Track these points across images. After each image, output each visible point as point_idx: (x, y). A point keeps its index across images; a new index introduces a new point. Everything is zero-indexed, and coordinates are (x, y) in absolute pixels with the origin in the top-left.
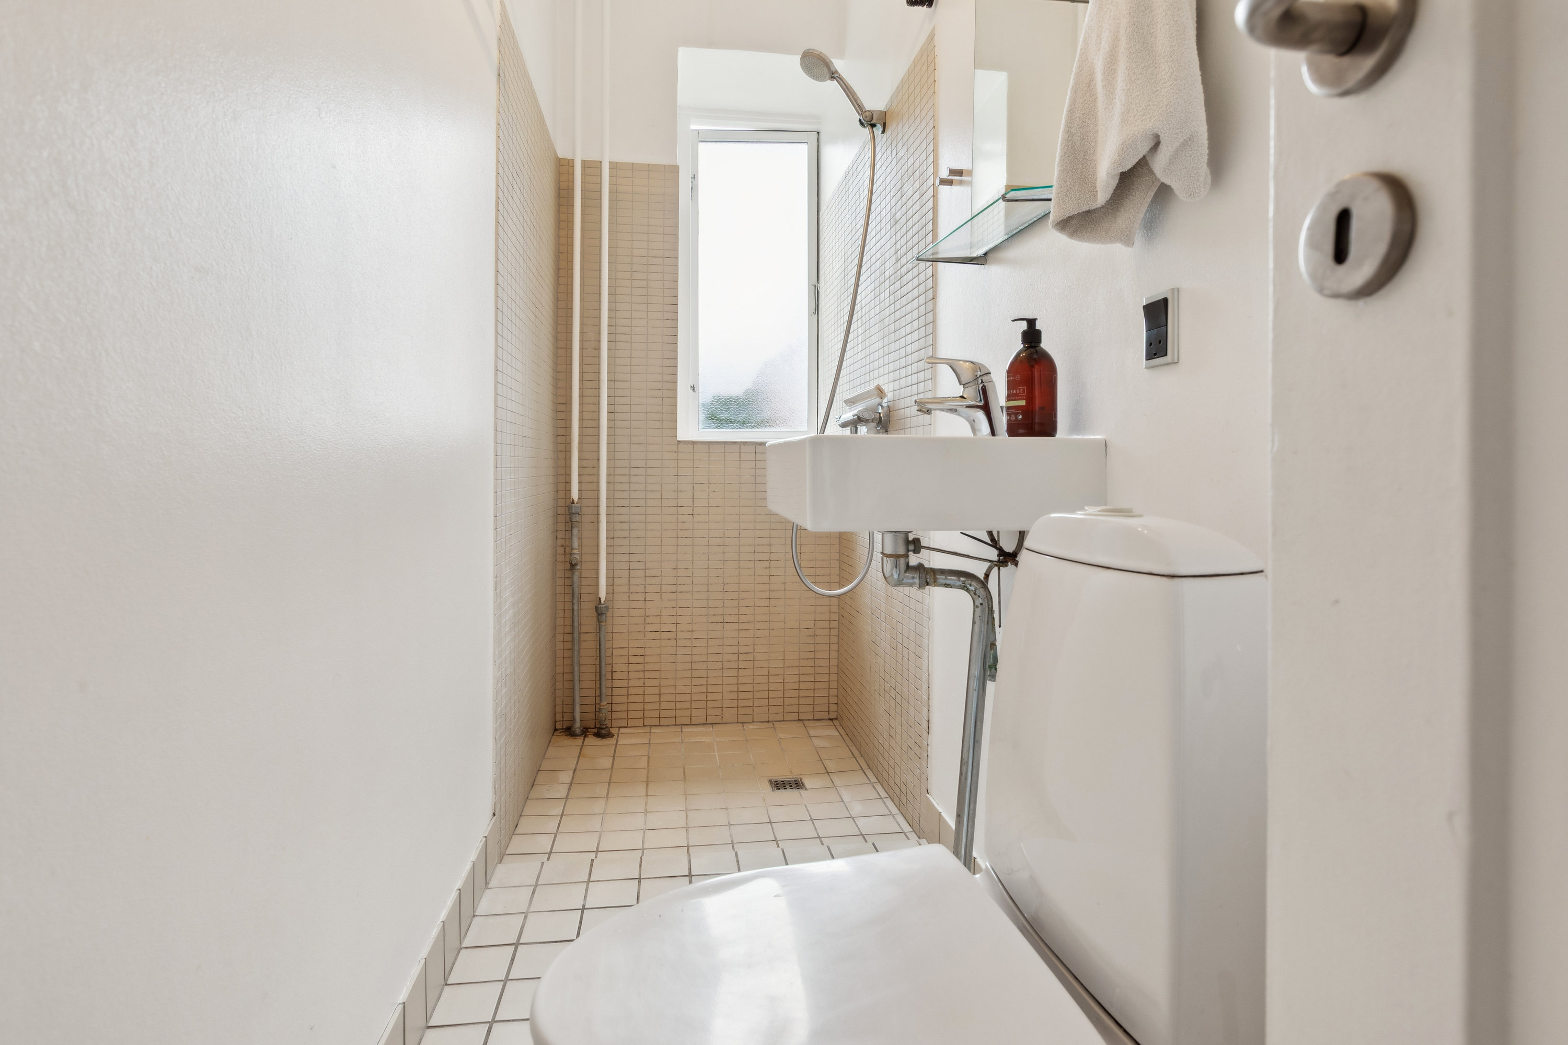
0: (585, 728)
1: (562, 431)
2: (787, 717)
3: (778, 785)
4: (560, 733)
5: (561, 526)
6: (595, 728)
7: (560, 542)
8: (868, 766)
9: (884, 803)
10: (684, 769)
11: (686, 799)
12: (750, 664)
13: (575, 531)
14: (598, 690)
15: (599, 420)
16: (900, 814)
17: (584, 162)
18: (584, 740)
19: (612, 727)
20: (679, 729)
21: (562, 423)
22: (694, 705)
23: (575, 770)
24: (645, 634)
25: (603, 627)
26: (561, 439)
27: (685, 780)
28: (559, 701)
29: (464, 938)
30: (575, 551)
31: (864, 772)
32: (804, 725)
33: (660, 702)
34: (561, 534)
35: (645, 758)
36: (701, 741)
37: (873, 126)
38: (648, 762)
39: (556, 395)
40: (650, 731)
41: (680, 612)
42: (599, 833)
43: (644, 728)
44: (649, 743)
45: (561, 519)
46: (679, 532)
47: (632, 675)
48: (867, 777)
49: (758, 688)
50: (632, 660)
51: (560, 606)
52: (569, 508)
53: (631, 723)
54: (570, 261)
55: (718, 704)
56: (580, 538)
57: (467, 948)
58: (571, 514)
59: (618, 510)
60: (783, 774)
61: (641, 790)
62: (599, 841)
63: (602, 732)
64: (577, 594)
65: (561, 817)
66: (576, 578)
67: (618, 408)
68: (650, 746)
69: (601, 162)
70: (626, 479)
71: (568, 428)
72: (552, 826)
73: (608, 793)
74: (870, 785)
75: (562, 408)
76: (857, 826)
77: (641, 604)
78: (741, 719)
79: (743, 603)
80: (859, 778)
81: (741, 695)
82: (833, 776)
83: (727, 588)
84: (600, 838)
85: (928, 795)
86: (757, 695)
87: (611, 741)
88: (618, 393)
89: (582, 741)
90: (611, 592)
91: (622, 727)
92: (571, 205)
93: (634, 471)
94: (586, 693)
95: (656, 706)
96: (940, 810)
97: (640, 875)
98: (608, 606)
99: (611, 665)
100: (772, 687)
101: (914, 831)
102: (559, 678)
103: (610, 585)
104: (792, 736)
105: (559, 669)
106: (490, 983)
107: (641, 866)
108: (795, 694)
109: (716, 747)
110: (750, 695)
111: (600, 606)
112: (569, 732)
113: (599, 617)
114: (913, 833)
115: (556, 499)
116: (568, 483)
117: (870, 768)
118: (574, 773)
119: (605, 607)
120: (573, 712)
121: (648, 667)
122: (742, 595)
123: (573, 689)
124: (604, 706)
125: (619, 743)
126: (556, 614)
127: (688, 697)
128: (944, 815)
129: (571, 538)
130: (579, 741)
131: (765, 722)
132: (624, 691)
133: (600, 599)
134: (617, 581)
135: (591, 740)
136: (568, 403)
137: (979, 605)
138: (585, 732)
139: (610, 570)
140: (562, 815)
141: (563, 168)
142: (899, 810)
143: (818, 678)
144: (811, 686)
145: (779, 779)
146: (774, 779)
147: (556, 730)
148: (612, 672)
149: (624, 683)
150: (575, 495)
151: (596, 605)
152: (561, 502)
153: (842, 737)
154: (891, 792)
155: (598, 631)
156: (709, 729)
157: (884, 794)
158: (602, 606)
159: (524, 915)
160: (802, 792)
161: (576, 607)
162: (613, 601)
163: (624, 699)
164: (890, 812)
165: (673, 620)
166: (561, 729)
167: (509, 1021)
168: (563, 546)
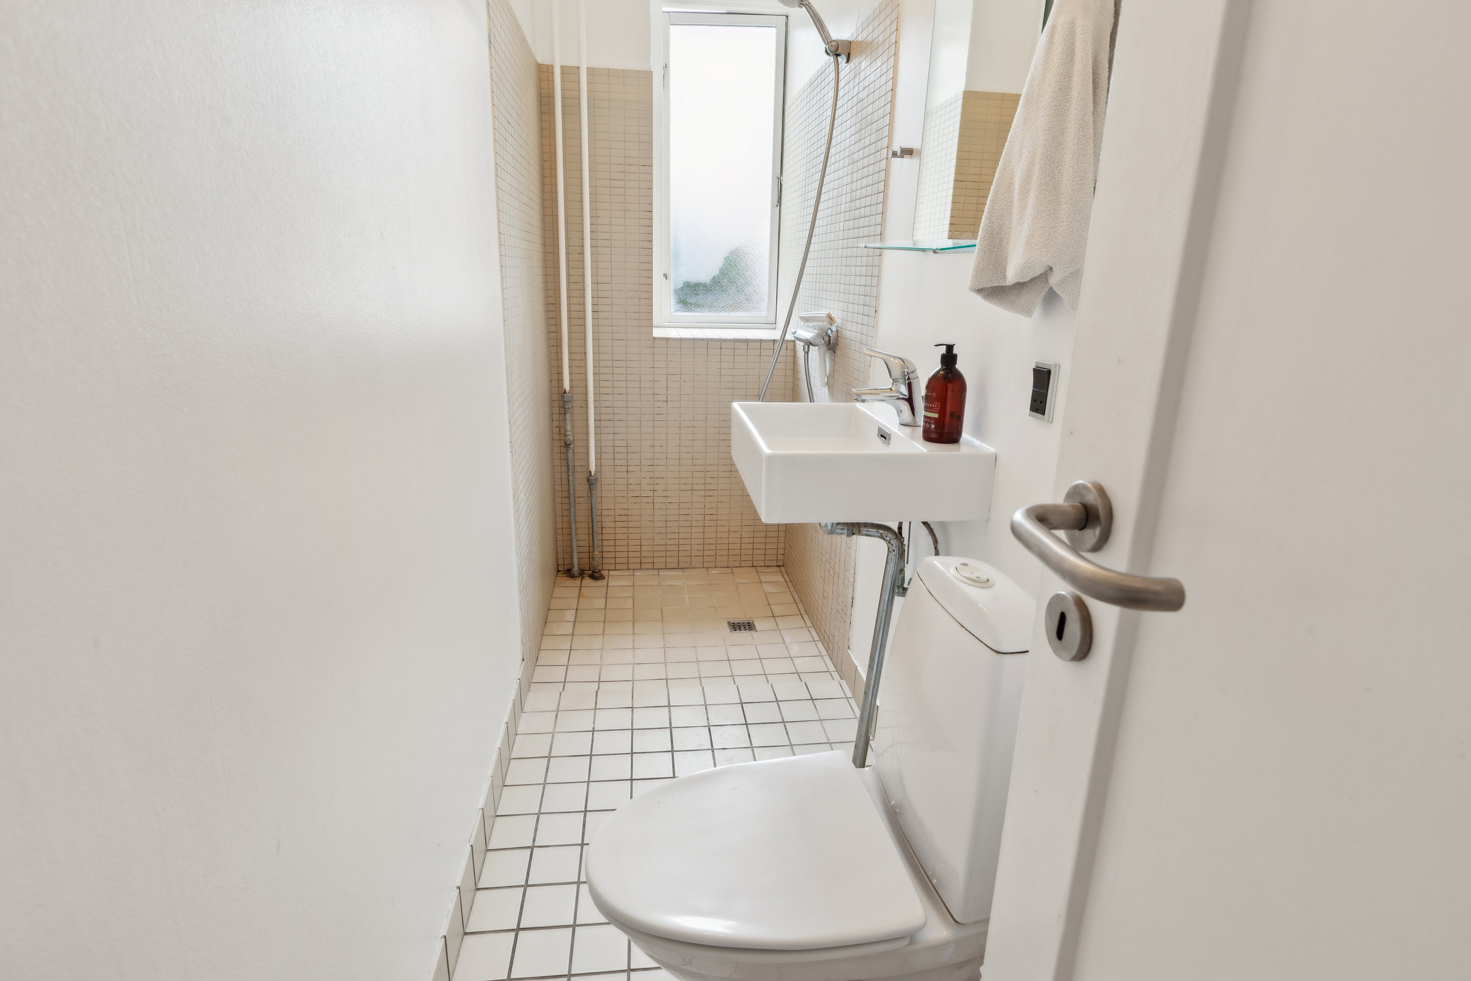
0: (582, 570)
1: (553, 329)
2: (743, 564)
3: (736, 627)
4: (562, 574)
5: (556, 410)
6: (590, 570)
7: (555, 423)
8: (806, 611)
9: (816, 645)
10: (662, 610)
11: (664, 638)
12: (714, 523)
13: (568, 416)
14: (591, 542)
15: (585, 318)
16: (828, 656)
17: (562, 67)
18: (582, 581)
19: (603, 570)
20: (656, 572)
21: (553, 322)
22: (669, 554)
23: (577, 609)
24: (628, 498)
25: (594, 495)
26: (553, 336)
27: (662, 620)
28: (560, 550)
29: (512, 752)
30: (568, 433)
31: (802, 616)
32: (757, 571)
33: (641, 552)
34: (556, 417)
35: (631, 599)
36: (675, 584)
37: (837, 55)
38: (633, 603)
39: (546, 297)
40: (634, 573)
41: (657, 481)
42: (599, 666)
43: (628, 571)
44: (633, 586)
45: (556, 404)
46: (656, 416)
47: (618, 531)
48: (805, 621)
49: (719, 541)
50: (618, 518)
51: (558, 475)
52: (563, 397)
53: (618, 567)
54: (554, 169)
55: (688, 553)
56: (572, 421)
57: (514, 759)
58: (564, 402)
59: (603, 397)
60: (739, 617)
61: (629, 628)
62: (600, 673)
63: (596, 575)
64: (572, 467)
65: (570, 652)
66: (570, 455)
67: (601, 308)
68: (634, 588)
69: (578, 68)
70: (609, 370)
71: (558, 325)
72: (564, 660)
73: (604, 631)
74: (806, 629)
75: (552, 307)
76: (794, 665)
77: (624, 475)
78: (706, 565)
79: (708, 474)
80: (798, 622)
81: (706, 547)
82: (778, 620)
83: (696, 462)
84: (600, 670)
85: (848, 650)
86: (719, 547)
87: (603, 583)
88: (601, 294)
89: (580, 582)
90: (599, 465)
91: (611, 570)
92: (552, 113)
93: (616, 364)
94: (582, 543)
95: (638, 554)
96: (857, 665)
97: (633, 704)
98: (597, 478)
99: (601, 523)
100: (731, 541)
101: (837, 671)
102: (560, 531)
103: (599, 459)
104: (746, 581)
105: (559, 525)
106: (534, 786)
107: (632, 697)
108: (751, 546)
109: (686, 590)
110: (713, 547)
111: (591, 478)
112: (569, 573)
113: (591, 487)
114: (836, 672)
115: (551, 388)
116: (560, 373)
117: (807, 613)
118: (576, 612)
119: (595, 478)
120: (572, 558)
121: (630, 524)
122: (708, 468)
123: (571, 540)
124: (597, 555)
125: (609, 585)
126: (554, 481)
127: (663, 548)
128: (859, 668)
129: (565, 420)
130: (578, 582)
131: (726, 567)
132: (612, 543)
133: (590, 472)
134: (604, 456)
135: (587, 581)
136: (557, 304)
137: (892, 551)
138: (582, 574)
139: (598, 446)
140: (571, 650)
141: (543, 73)
142: (827, 652)
143: (769, 534)
144: (763, 540)
145: (736, 621)
146: (732, 621)
147: (558, 571)
148: (602, 528)
149: (612, 537)
150: (567, 385)
151: (587, 476)
152: (555, 390)
153: (787, 583)
154: (822, 638)
155: (590, 496)
156: (680, 573)
157: (816, 638)
158: (592, 478)
159: (551, 734)
160: (754, 633)
161: (571, 478)
162: (601, 472)
163: (612, 549)
164: (820, 653)
165: (651, 487)
166: (563, 571)
167: (550, 813)
168: (558, 427)
